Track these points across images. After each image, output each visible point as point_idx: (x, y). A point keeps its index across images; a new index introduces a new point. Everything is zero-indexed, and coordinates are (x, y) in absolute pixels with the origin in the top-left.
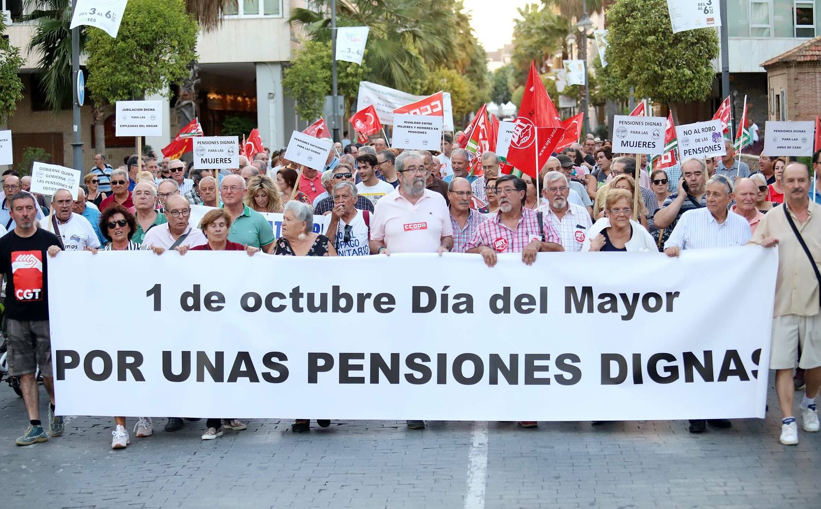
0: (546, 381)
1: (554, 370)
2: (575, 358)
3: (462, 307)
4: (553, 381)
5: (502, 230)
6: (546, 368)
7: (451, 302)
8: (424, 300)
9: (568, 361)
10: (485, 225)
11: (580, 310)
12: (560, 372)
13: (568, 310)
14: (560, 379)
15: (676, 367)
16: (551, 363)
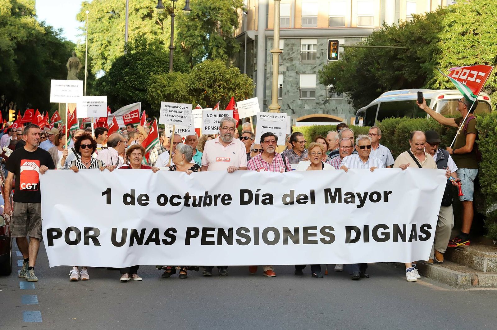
0: (315, 242)
1: (319, 236)
2: (331, 229)
3: (267, 201)
4: (319, 241)
5: (264, 163)
6: (315, 235)
7: (261, 198)
8: (246, 197)
9: (327, 230)
10: (253, 161)
11: (333, 202)
12: (323, 237)
13: (327, 202)
14: (323, 240)
15: (389, 233)
16: (318, 232)
